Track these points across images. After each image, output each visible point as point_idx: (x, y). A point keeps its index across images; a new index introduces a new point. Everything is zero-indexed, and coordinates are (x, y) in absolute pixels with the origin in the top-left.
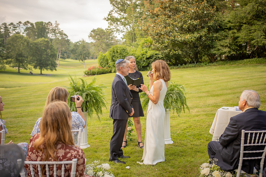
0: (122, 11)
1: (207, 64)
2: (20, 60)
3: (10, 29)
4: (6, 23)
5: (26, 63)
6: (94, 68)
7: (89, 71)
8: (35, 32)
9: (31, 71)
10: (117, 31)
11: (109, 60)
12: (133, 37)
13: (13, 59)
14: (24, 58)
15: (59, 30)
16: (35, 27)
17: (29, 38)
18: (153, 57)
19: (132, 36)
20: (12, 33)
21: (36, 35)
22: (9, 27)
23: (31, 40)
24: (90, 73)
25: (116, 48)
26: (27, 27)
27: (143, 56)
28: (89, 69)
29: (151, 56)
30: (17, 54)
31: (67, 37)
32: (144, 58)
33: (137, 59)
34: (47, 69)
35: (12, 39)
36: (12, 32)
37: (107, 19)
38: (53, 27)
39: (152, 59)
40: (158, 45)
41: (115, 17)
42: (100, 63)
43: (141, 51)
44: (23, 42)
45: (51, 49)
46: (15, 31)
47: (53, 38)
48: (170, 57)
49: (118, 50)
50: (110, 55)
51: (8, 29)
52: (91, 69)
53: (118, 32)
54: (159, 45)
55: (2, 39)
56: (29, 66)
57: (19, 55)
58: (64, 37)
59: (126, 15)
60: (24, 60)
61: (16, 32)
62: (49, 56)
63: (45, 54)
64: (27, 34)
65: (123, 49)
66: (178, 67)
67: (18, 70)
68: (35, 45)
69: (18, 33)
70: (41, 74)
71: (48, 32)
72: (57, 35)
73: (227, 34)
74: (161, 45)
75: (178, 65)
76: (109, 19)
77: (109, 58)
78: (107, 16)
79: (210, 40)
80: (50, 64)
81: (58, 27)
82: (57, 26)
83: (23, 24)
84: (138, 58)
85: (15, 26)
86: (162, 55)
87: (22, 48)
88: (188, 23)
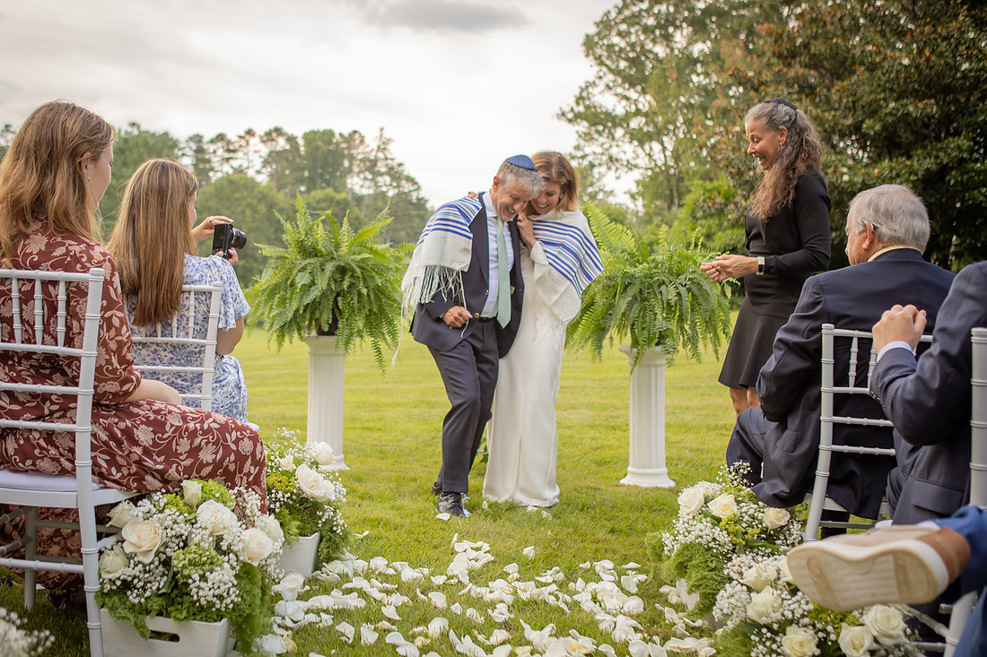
0: (632, 85)
3: (212, 156)
4: (202, 137)
8: (302, 169)
10: (610, 164)
12: (671, 191)
15: (389, 162)
16: (302, 149)
17: (275, 190)
19: (668, 186)
20: (220, 172)
21: (301, 181)
22: (212, 148)
23: (282, 197)
26: (273, 148)
31: (416, 187)
35: (217, 190)
36: (220, 169)
37: (570, 116)
38: (368, 149)
41: (604, 110)
44: (255, 202)
46: (232, 162)
47: (365, 192)
51: (208, 157)
53: (614, 168)
58: (407, 187)
59: (646, 102)
61: (232, 167)
64: (271, 176)
69: (239, 171)
71: (350, 170)
72: (380, 179)
76: (578, 117)
78: (572, 103)
81: (386, 152)
82: (383, 147)
83: (261, 137)
85: (231, 148)
87: (250, 224)
88: (886, 115)
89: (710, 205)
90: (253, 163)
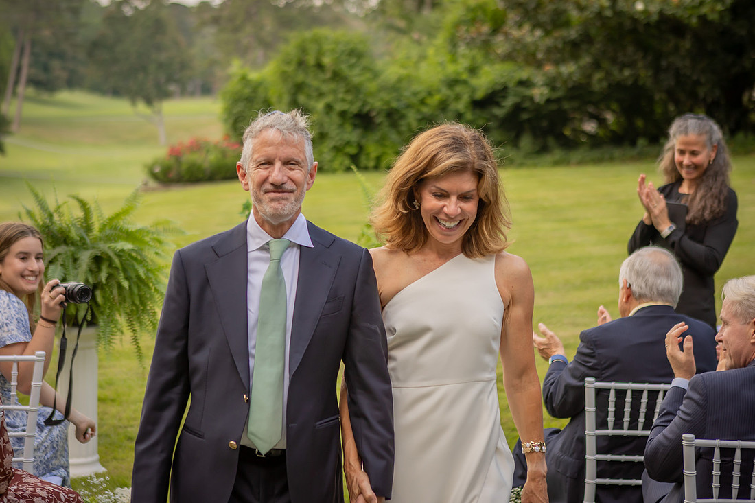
6: (197, 146)
7: (172, 161)
18: (504, 97)
24: (174, 169)
25: (316, 47)
27: (452, 89)
28: (170, 154)
32: (458, 98)
33: (425, 104)
40: (530, 36)
42: (231, 121)
49: (324, 54)
50: (285, 79)
52: (183, 149)
54: (535, 39)
65: (353, 50)
66: (634, 152)
75: (633, 143)
84: (428, 101)
86: (553, 89)
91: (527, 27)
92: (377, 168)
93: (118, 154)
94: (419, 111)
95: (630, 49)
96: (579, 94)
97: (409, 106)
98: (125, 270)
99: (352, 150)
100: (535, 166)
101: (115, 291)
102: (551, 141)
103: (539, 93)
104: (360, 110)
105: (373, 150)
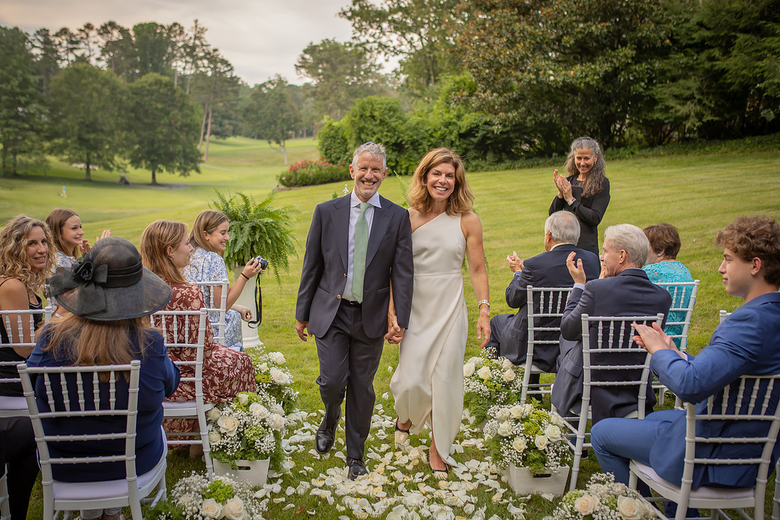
1: (637, 152)
2: (92, 142)
3: (58, 47)
4: (48, 31)
5: (108, 149)
6: (305, 165)
7: (292, 173)
8: (134, 55)
9: (123, 174)
10: (380, 49)
11: (349, 141)
12: (428, 70)
13: (69, 138)
14: (101, 136)
15: (205, 48)
16: (134, 39)
17: (114, 75)
18: (477, 132)
20: (66, 61)
21: (135, 66)
22: (57, 40)
23: (120, 81)
24: (293, 178)
25: (371, 106)
26: (109, 40)
27: (447, 128)
28: (291, 169)
29: (471, 129)
30: (81, 122)
31: (229, 68)
32: (451, 133)
33: (432, 137)
34: (170, 169)
35: (66, 78)
36: (66, 57)
38: (187, 38)
39: (476, 137)
40: (490, 96)
41: (375, 8)
42: (324, 149)
43: (444, 114)
44: (99, 86)
45: (181, 109)
46: (75, 52)
47: (188, 72)
48: (528, 131)
49: (375, 110)
50: (353, 126)
51: (54, 47)
52: (298, 167)
53: (383, 53)
54: (493, 98)
55: (37, 80)
56: (118, 159)
57: (87, 126)
58: (222, 68)
60: (102, 142)
61: (76, 56)
62: (175, 131)
63: (165, 124)
64: (109, 62)
65: (391, 107)
66: (551, 160)
67: (85, 171)
68: (134, 96)
69: (82, 59)
70: (154, 184)
71: (173, 56)
72: (199, 62)
73: (695, 63)
74: (500, 95)
77: (350, 134)
79: (643, 81)
80: (179, 152)
81: (202, 40)
82: (198, 36)
83: (98, 30)
84: (434, 135)
85: (74, 39)
86: (505, 126)
87: (97, 105)
88: (577, 33)
89: (459, 97)
90: (95, 52)
91: (489, 91)
92: (406, 174)
93: (263, 171)
94: (429, 141)
95: (547, 102)
96: (519, 128)
97: (423, 138)
98: (269, 234)
99: (393, 164)
100: (495, 170)
101: (264, 245)
102: (504, 156)
103: (497, 129)
104: (396, 141)
105: (404, 164)
